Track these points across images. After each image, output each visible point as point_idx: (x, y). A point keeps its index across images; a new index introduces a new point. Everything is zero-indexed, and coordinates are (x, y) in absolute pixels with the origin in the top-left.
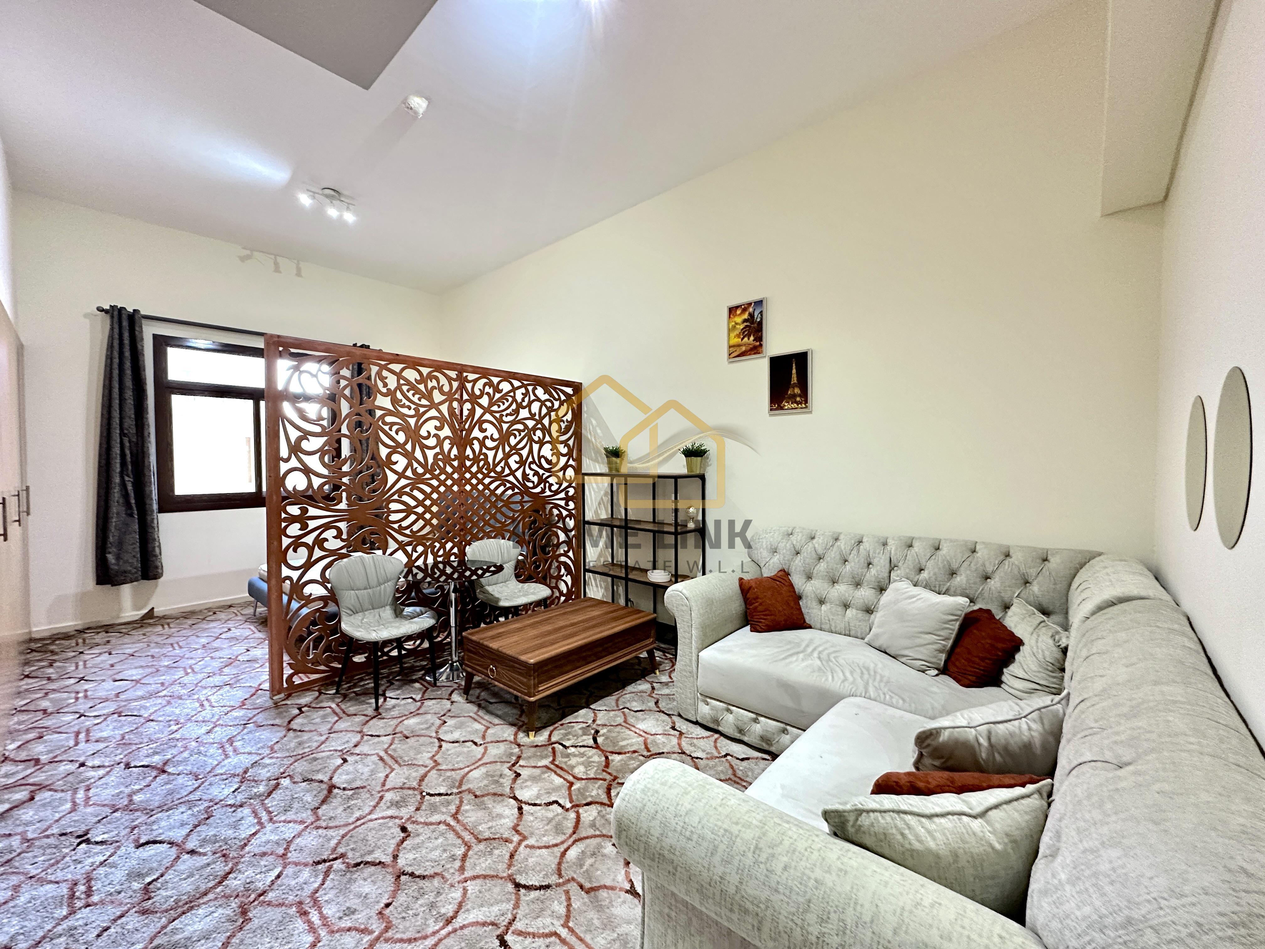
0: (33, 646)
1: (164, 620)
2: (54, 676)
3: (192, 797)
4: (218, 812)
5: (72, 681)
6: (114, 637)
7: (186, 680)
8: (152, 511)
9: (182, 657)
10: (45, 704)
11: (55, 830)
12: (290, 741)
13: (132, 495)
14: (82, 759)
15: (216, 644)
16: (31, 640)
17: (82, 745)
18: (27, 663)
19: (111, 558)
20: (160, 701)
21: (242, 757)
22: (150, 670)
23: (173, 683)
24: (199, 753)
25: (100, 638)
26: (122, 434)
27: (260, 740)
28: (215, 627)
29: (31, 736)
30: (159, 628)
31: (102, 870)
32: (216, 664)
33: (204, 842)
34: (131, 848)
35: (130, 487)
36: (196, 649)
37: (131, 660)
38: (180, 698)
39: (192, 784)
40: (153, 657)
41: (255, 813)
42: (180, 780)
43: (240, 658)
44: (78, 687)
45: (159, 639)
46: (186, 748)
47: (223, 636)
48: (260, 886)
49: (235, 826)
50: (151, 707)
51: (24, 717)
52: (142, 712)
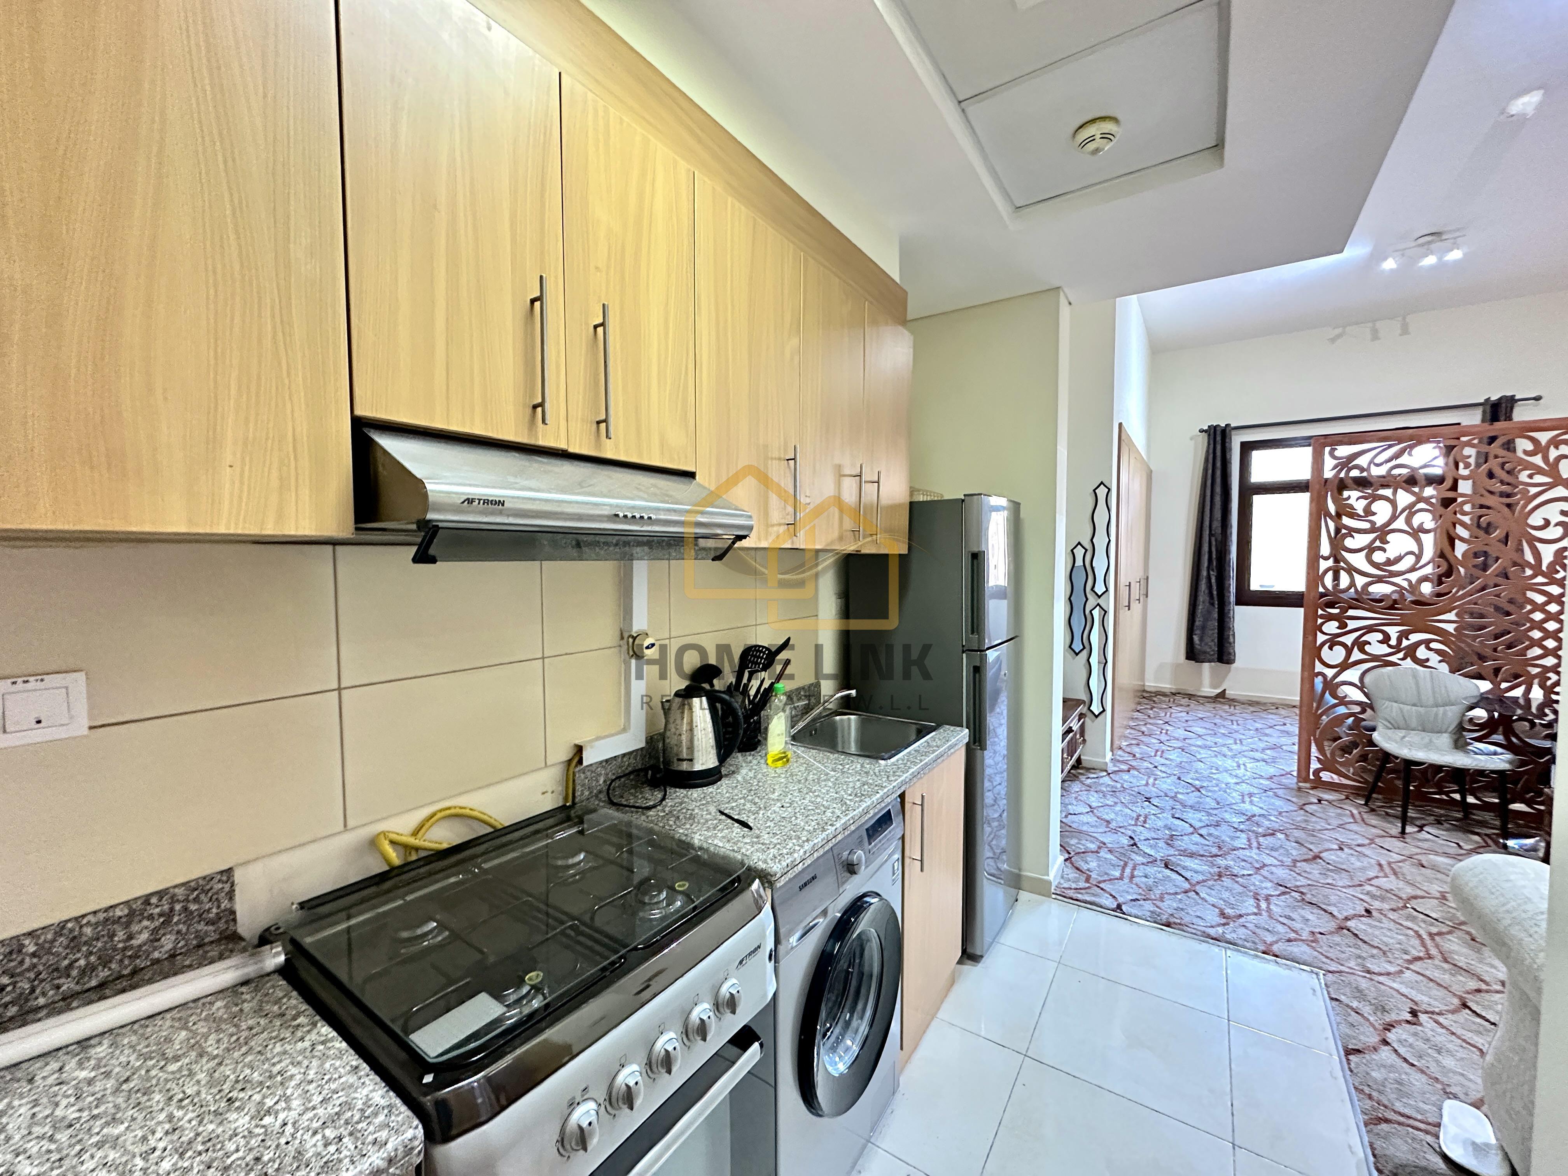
0: (1145, 695)
1: (1232, 702)
2: (1152, 716)
3: (1211, 811)
4: (1224, 827)
5: (1161, 722)
6: (1193, 703)
7: (1234, 747)
8: (1230, 603)
9: (1236, 732)
10: (1144, 729)
11: (1136, 789)
12: (1297, 816)
13: (1215, 587)
14: (1156, 764)
15: (1268, 731)
16: (1144, 691)
17: (1158, 758)
18: (1139, 703)
19: (1196, 638)
20: (1210, 752)
21: (1254, 808)
22: (1210, 732)
23: (1224, 745)
24: (1225, 792)
25: (1185, 701)
26: (1211, 535)
27: (1273, 804)
28: (1273, 719)
29: (1134, 742)
30: (1227, 707)
31: (1152, 817)
32: (1262, 745)
33: (1210, 835)
34: (1170, 816)
35: (1213, 580)
36: (1250, 730)
37: (1200, 722)
38: (1225, 756)
39: (1214, 804)
40: (1215, 724)
41: (1249, 840)
42: (1208, 799)
43: (1284, 747)
44: (1164, 727)
45: (1224, 714)
46: (1217, 785)
47: (1276, 727)
48: (1235, 872)
49: (1233, 838)
50: (1203, 754)
51: (1132, 731)
52: (1197, 755)
